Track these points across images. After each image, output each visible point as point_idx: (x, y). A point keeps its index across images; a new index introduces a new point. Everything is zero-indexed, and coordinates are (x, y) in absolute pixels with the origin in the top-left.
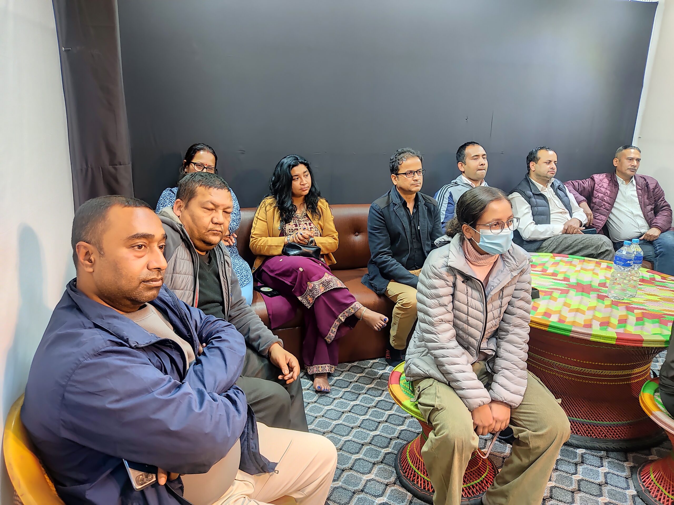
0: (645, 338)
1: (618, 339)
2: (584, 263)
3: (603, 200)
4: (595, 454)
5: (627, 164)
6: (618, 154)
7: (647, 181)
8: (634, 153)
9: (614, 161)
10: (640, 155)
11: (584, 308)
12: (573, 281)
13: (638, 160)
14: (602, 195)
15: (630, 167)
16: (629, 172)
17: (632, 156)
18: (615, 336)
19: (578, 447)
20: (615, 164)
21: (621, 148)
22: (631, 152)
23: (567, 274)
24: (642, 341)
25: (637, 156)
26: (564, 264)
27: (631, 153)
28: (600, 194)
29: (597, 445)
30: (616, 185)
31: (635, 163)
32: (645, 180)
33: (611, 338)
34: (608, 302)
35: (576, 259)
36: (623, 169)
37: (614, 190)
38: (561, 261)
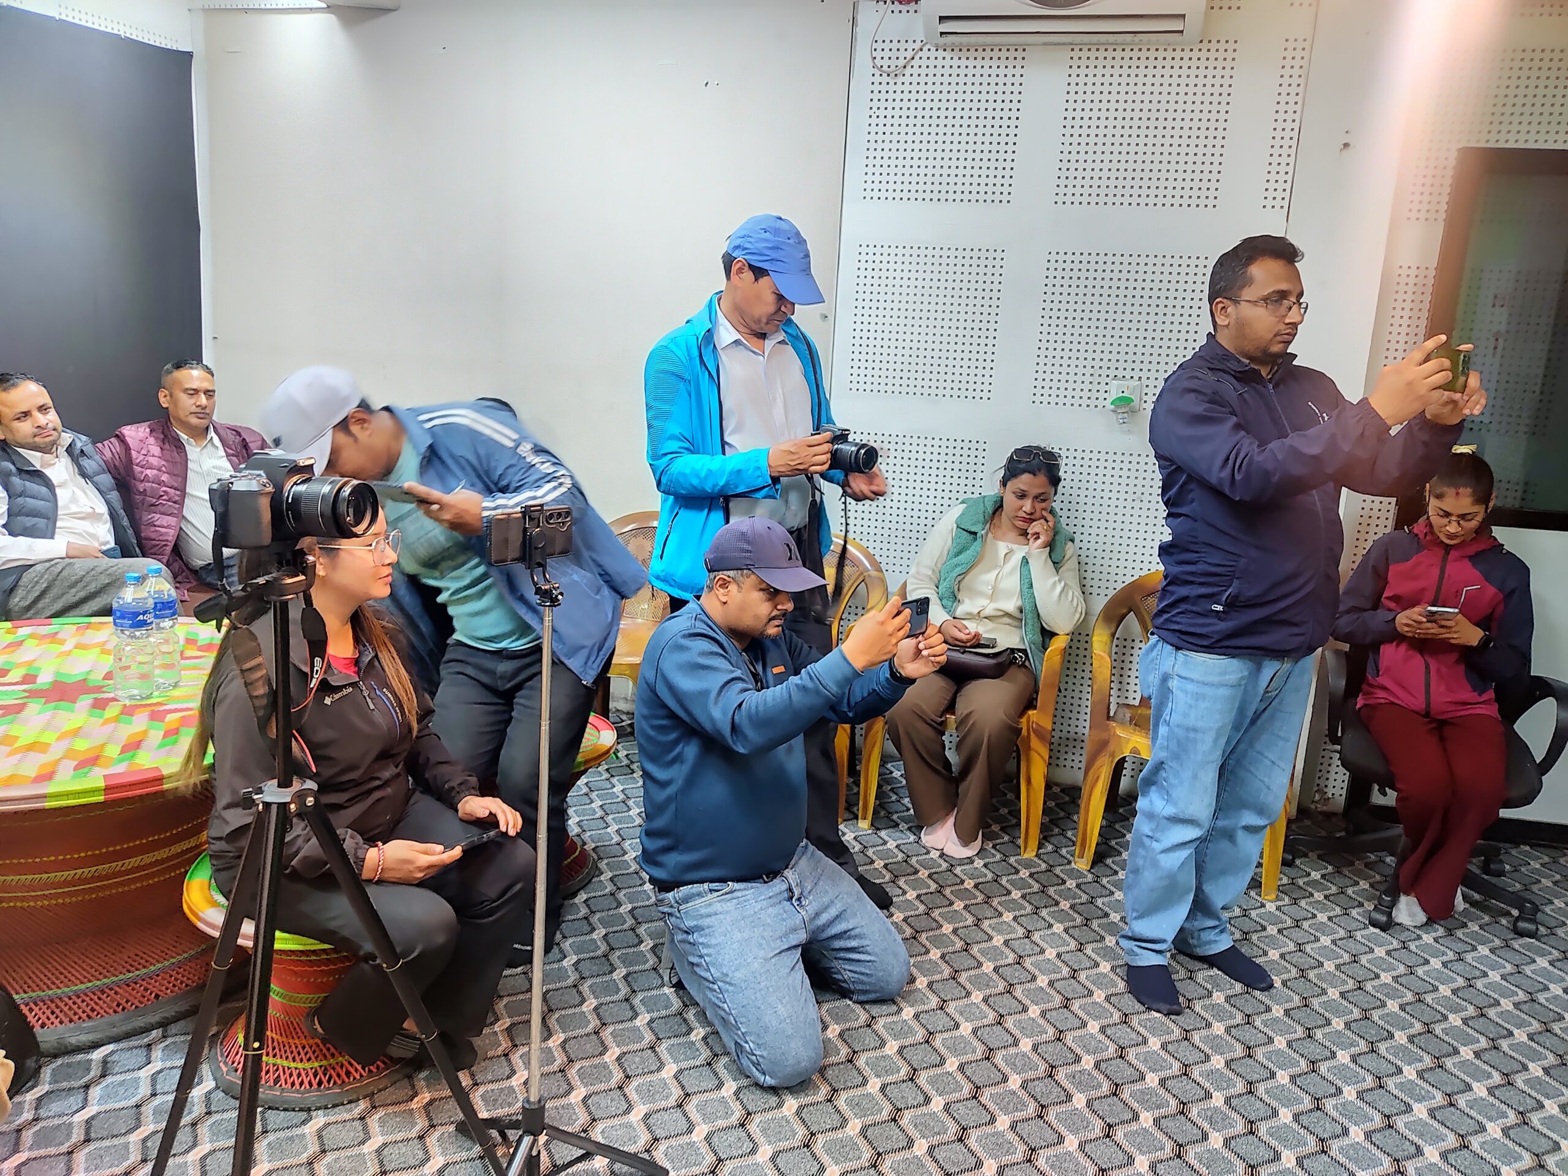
0: (165, 772)
1: (108, 789)
2: (89, 631)
3: (161, 483)
4: (136, 1043)
5: (187, 403)
6: (167, 380)
7: (244, 435)
8: (198, 378)
9: (161, 395)
10: (213, 383)
11: (49, 737)
12: (44, 680)
13: (209, 393)
14: (155, 472)
15: (194, 409)
16: (194, 420)
17: (195, 385)
18: (102, 784)
19: (95, 1046)
20: (164, 402)
21: (169, 366)
22: (191, 376)
23: (37, 664)
24: (160, 779)
25: (206, 385)
26: (36, 642)
27: (193, 376)
28: (148, 472)
29: (140, 1022)
30: (180, 447)
31: (203, 400)
32: (239, 434)
33: (93, 791)
34: (112, 711)
35: (65, 626)
36: (182, 414)
37: (178, 458)
38: (32, 636)
